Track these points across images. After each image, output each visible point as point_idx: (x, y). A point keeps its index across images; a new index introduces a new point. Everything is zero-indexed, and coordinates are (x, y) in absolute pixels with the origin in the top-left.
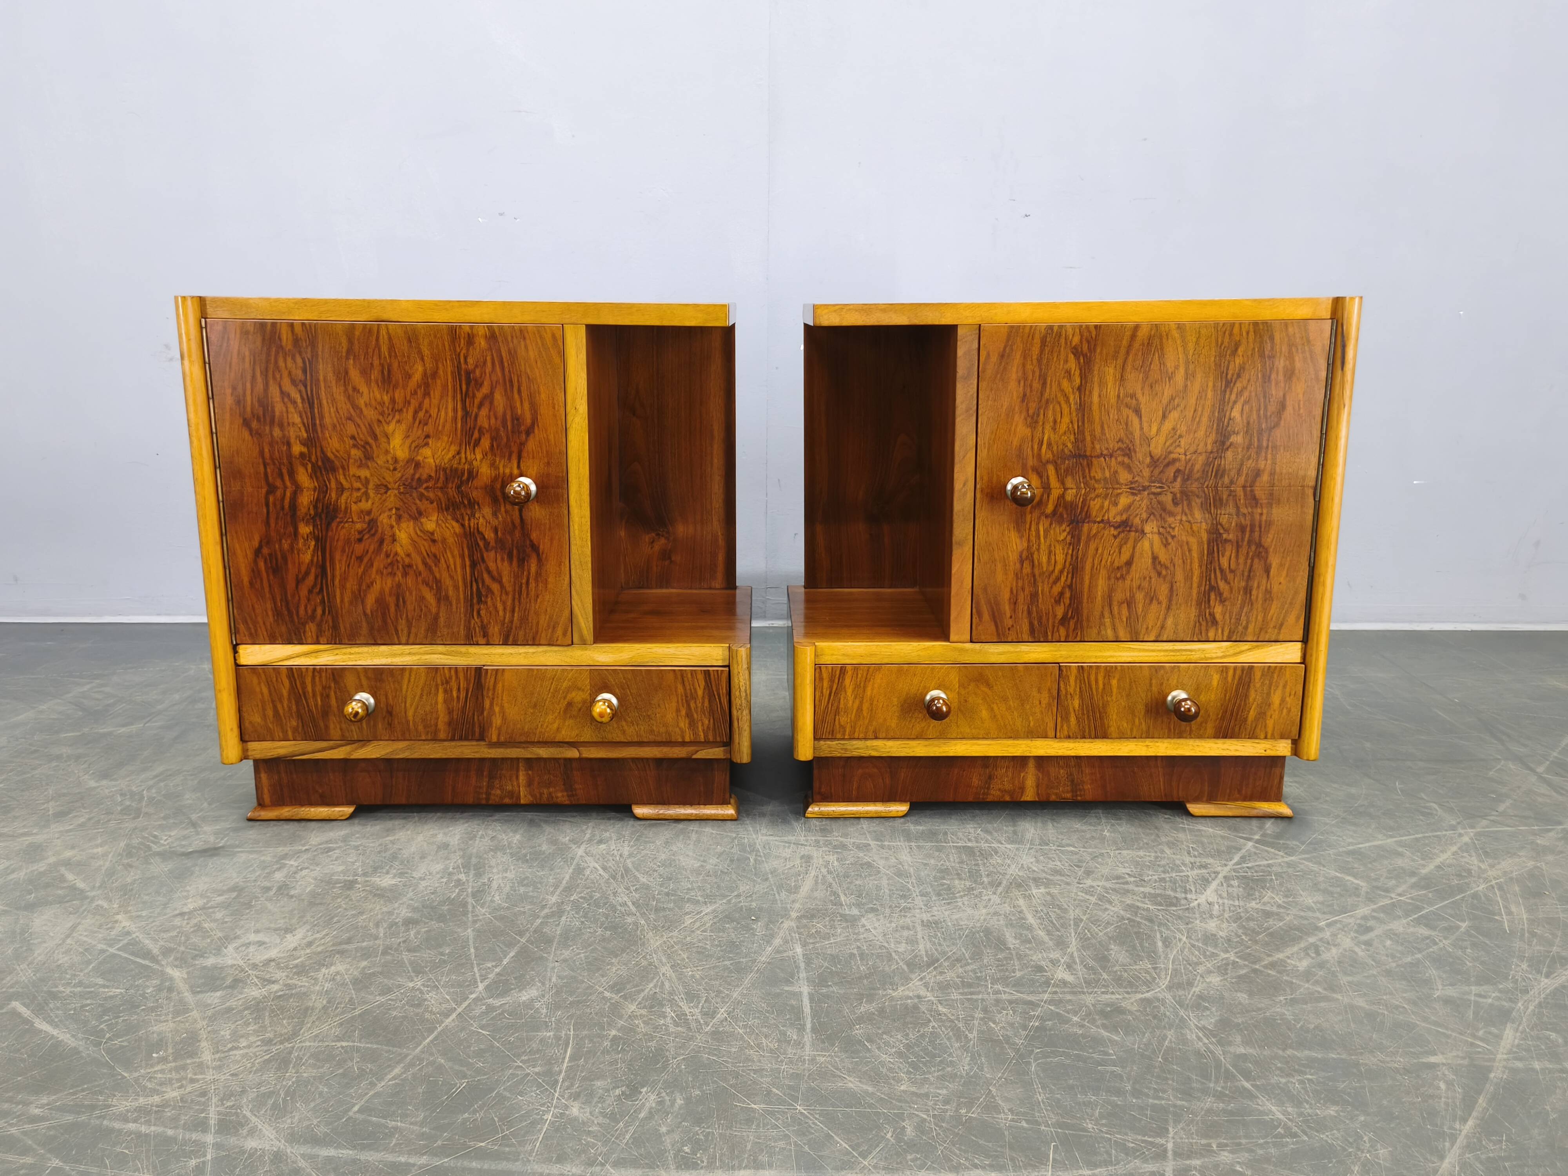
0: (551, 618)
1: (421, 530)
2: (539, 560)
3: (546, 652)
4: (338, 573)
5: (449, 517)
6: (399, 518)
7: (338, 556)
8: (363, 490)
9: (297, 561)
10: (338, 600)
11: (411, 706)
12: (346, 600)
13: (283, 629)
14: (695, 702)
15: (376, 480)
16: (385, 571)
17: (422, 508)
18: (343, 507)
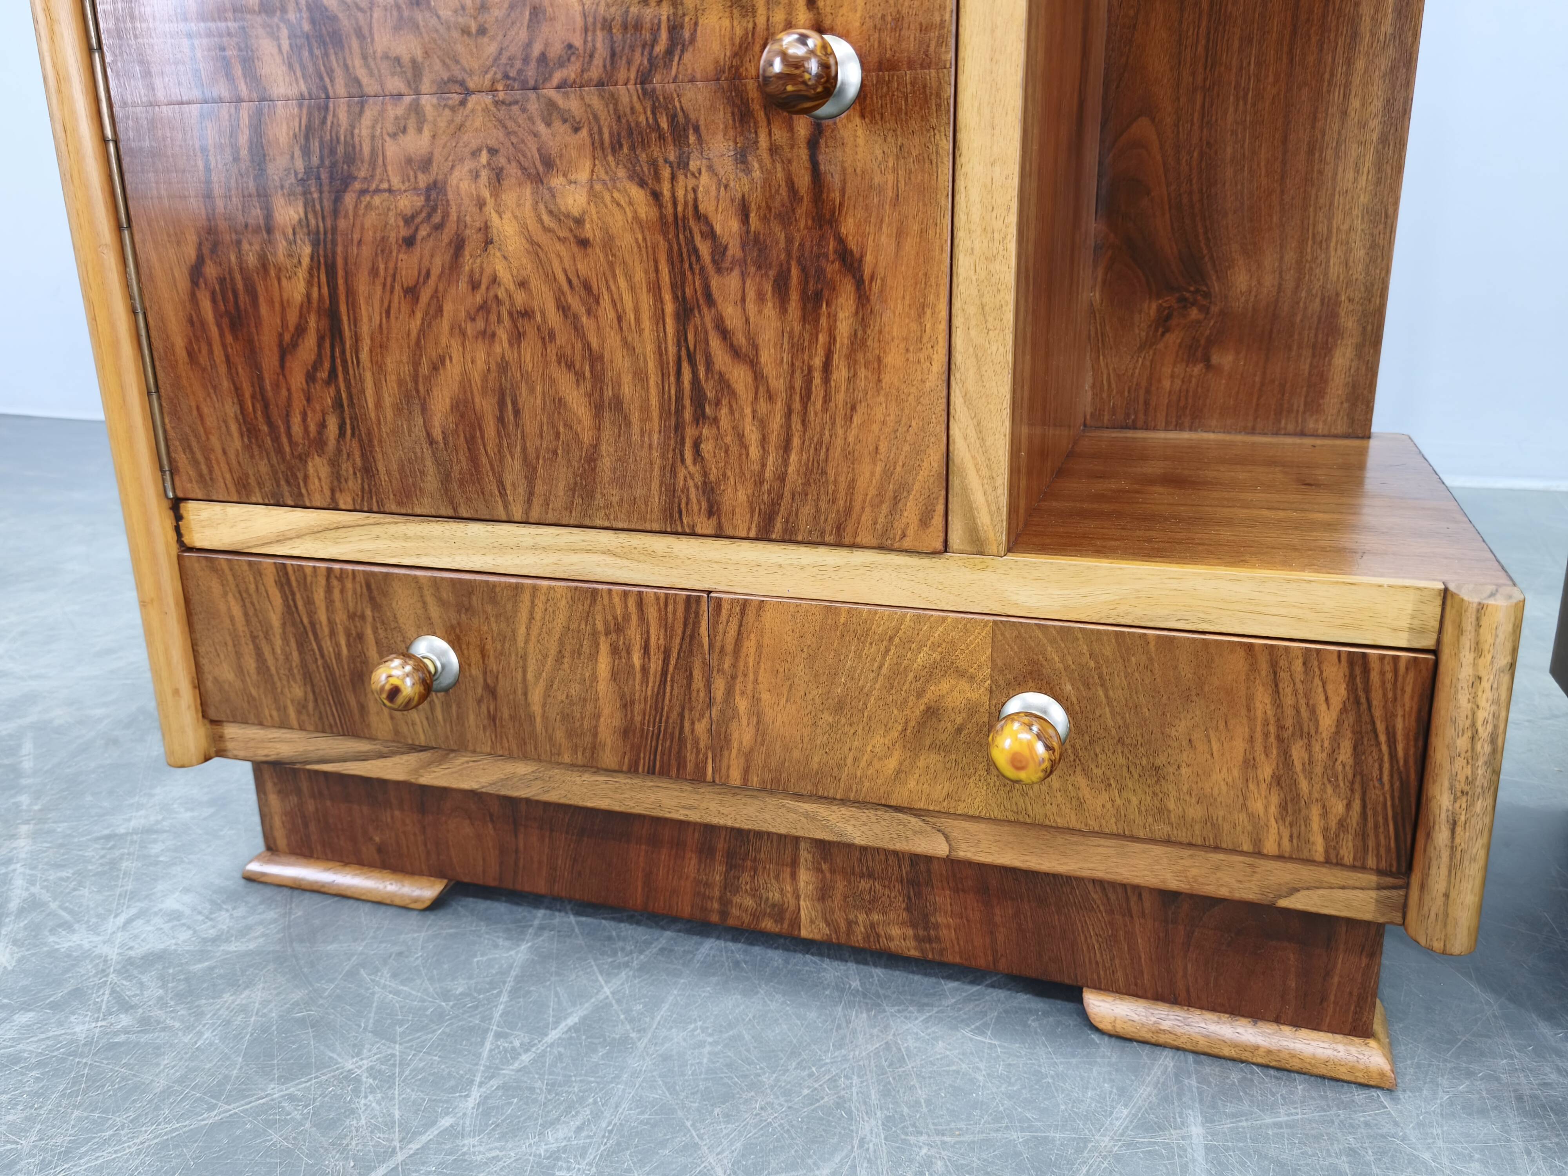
0: (888, 473)
1: (551, 212)
2: (862, 298)
3: (870, 567)
4: (365, 330)
5: (621, 173)
6: (498, 175)
7: (362, 285)
8: (407, 99)
9: (277, 299)
10: (371, 405)
11: (538, 677)
12: (388, 401)
13: (263, 467)
14: (1309, 747)
15: (438, 66)
16: (470, 329)
17: (553, 146)
18: (366, 150)
